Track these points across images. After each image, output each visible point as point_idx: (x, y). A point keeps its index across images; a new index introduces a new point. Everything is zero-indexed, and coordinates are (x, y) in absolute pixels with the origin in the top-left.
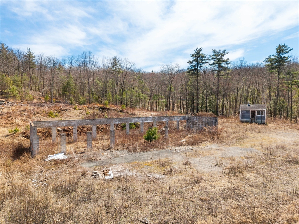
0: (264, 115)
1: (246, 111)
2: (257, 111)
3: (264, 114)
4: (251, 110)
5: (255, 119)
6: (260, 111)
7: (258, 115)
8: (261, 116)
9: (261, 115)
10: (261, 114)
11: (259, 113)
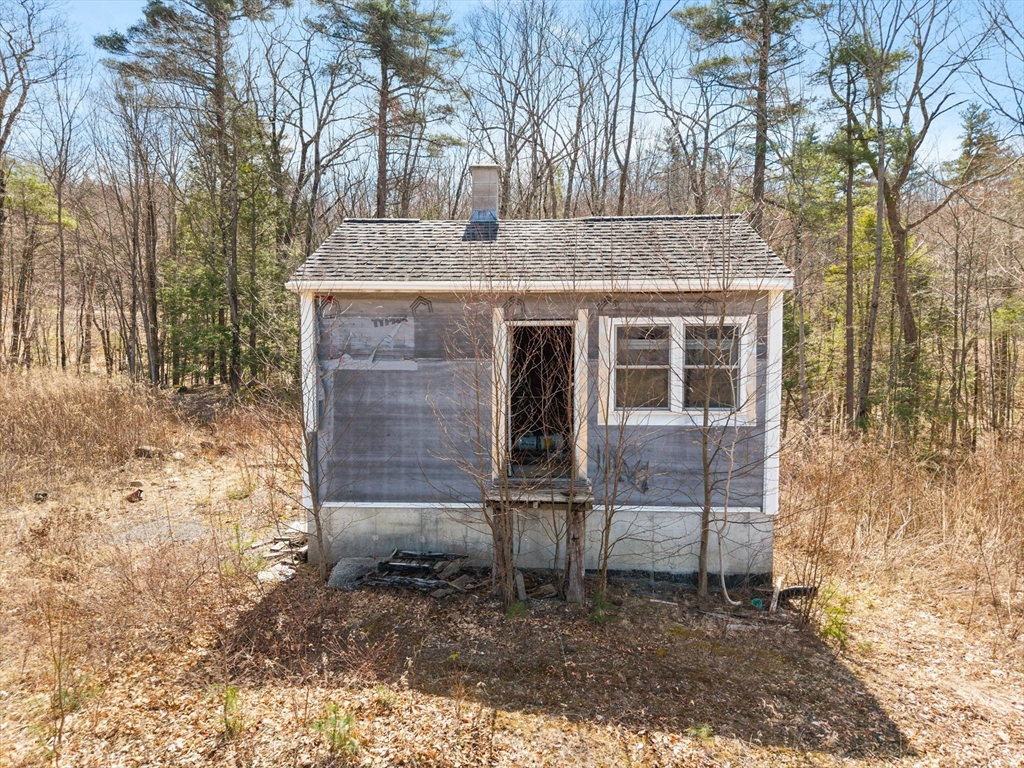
0: (746, 416)
1: (406, 333)
2: (609, 326)
3: (746, 387)
4: (509, 299)
5: (577, 511)
6: (678, 325)
7: (639, 418)
8: (705, 433)
9: (688, 403)
10: (689, 378)
11: (664, 356)
